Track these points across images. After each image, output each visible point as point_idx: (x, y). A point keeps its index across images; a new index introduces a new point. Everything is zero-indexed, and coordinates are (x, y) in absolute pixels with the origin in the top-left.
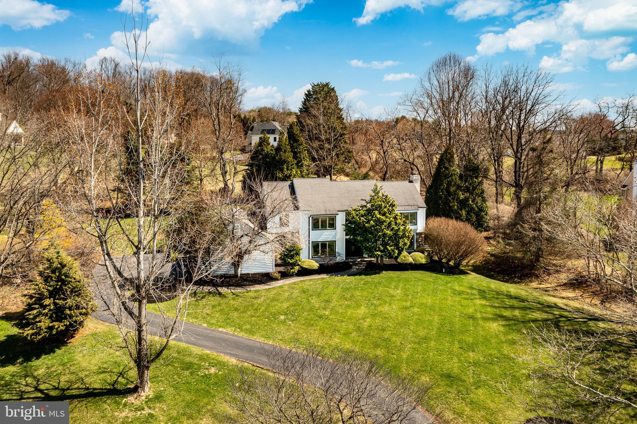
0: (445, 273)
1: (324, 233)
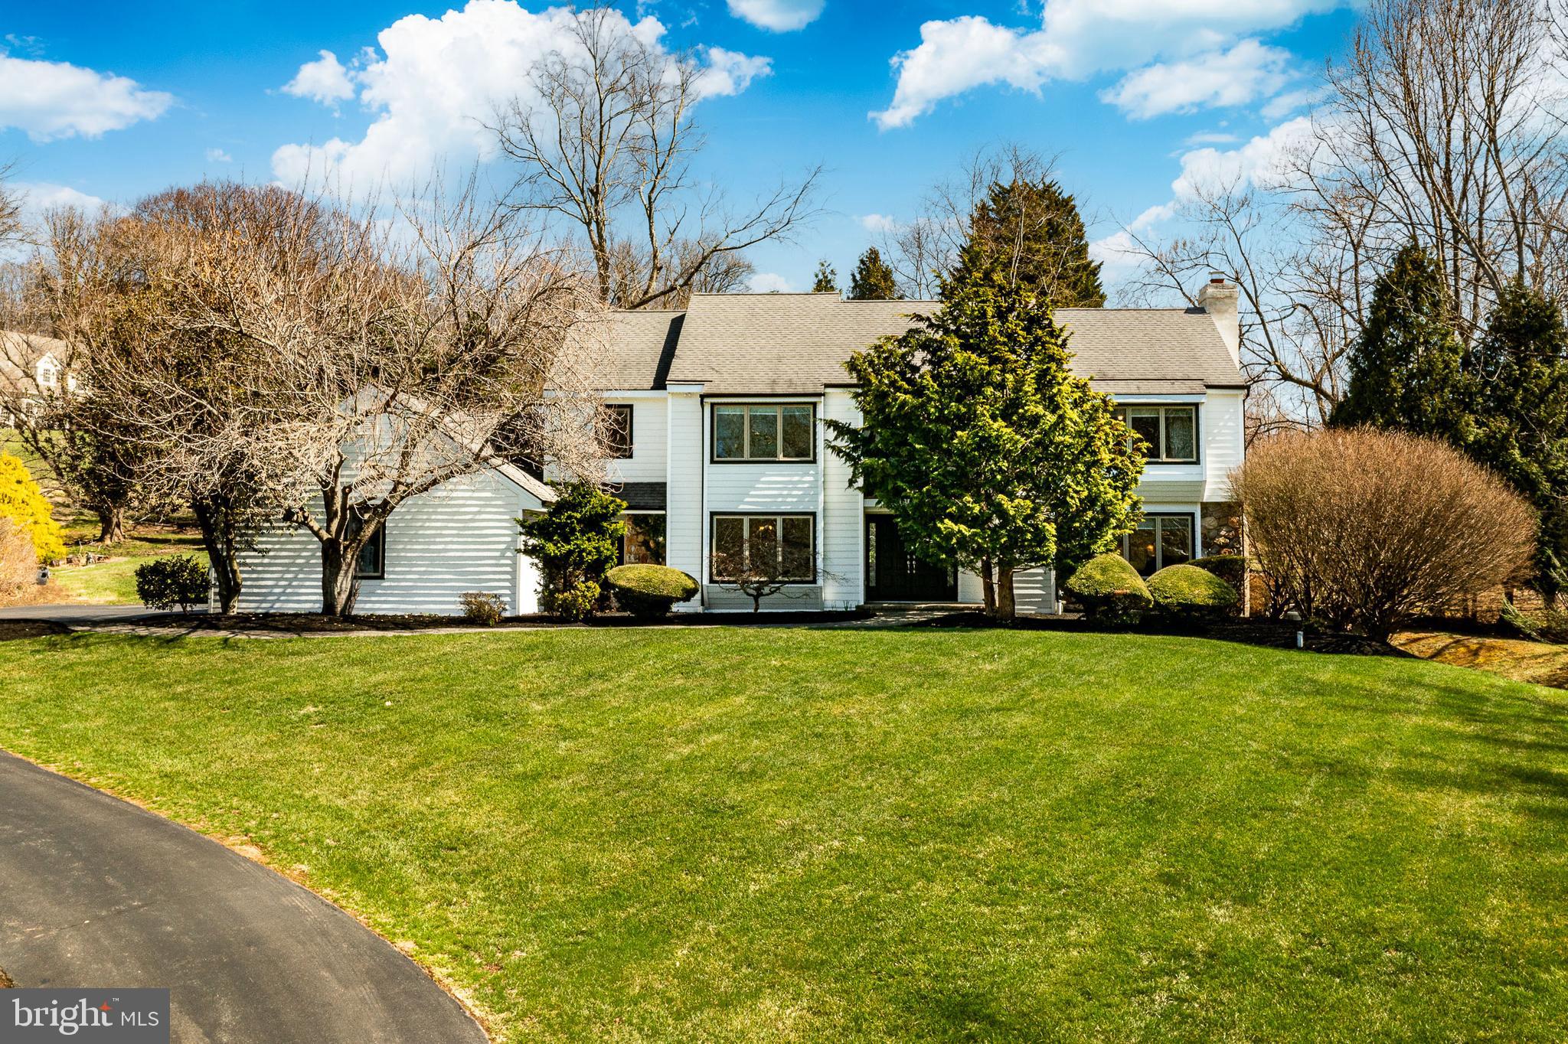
0: (1307, 648)
1: (763, 479)
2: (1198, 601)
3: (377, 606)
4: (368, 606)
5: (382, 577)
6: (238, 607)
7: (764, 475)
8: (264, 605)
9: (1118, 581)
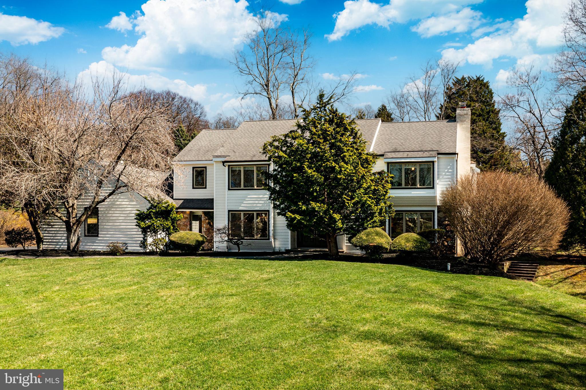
0: (452, 271)
1: (248, 197)
2: (407, 249)
3: (96, 247)
4: (93, 247)
5: (98, 236)
6: (43, 247)
7: (249, 195)
8: (58, 246)
9: (372, 240)
